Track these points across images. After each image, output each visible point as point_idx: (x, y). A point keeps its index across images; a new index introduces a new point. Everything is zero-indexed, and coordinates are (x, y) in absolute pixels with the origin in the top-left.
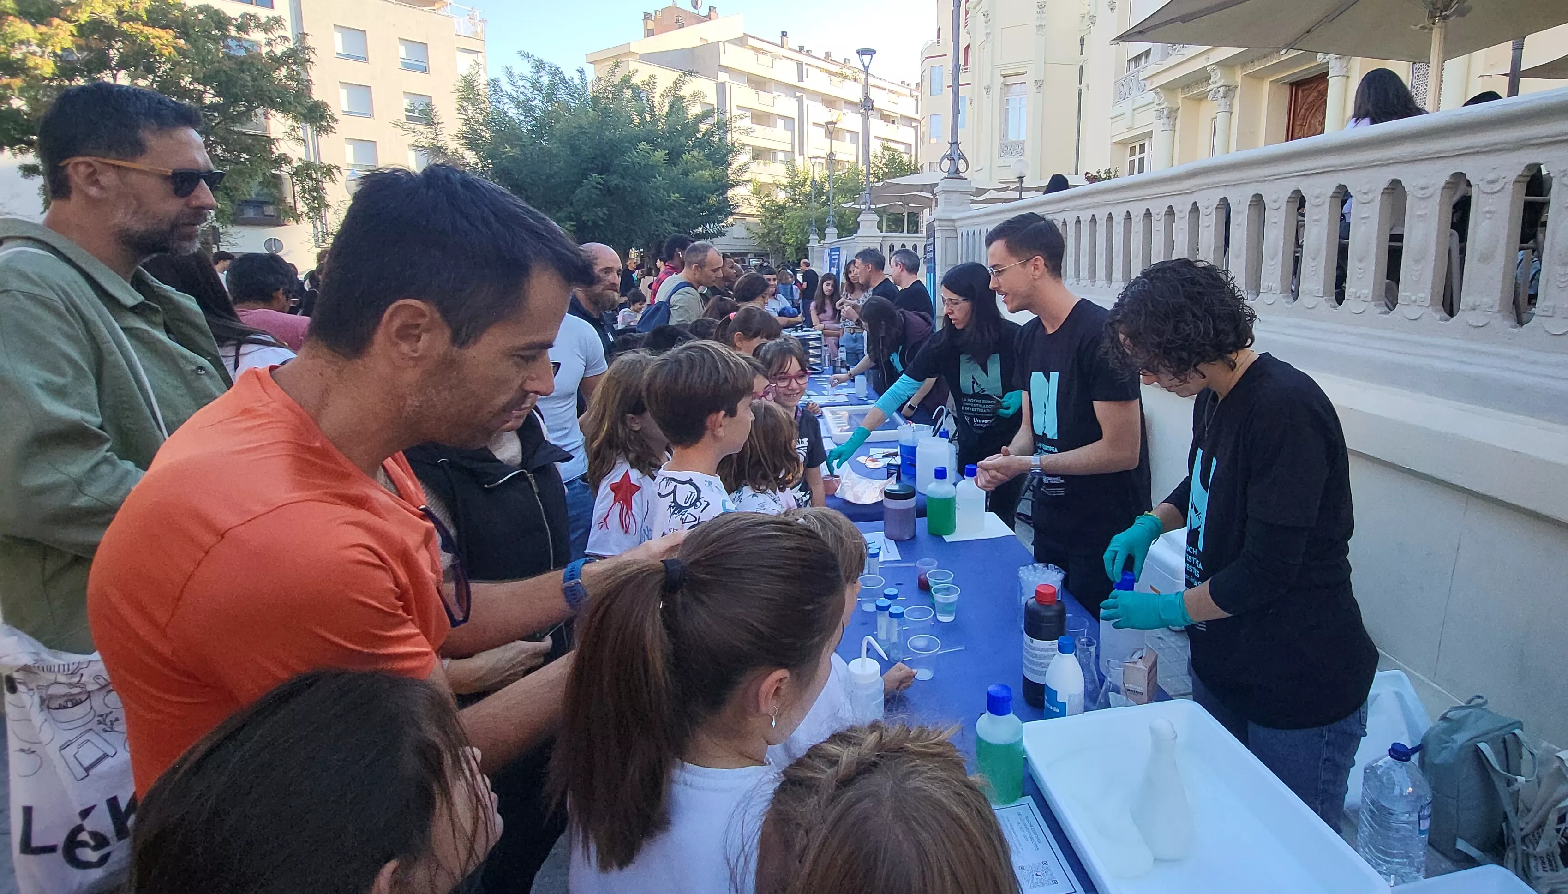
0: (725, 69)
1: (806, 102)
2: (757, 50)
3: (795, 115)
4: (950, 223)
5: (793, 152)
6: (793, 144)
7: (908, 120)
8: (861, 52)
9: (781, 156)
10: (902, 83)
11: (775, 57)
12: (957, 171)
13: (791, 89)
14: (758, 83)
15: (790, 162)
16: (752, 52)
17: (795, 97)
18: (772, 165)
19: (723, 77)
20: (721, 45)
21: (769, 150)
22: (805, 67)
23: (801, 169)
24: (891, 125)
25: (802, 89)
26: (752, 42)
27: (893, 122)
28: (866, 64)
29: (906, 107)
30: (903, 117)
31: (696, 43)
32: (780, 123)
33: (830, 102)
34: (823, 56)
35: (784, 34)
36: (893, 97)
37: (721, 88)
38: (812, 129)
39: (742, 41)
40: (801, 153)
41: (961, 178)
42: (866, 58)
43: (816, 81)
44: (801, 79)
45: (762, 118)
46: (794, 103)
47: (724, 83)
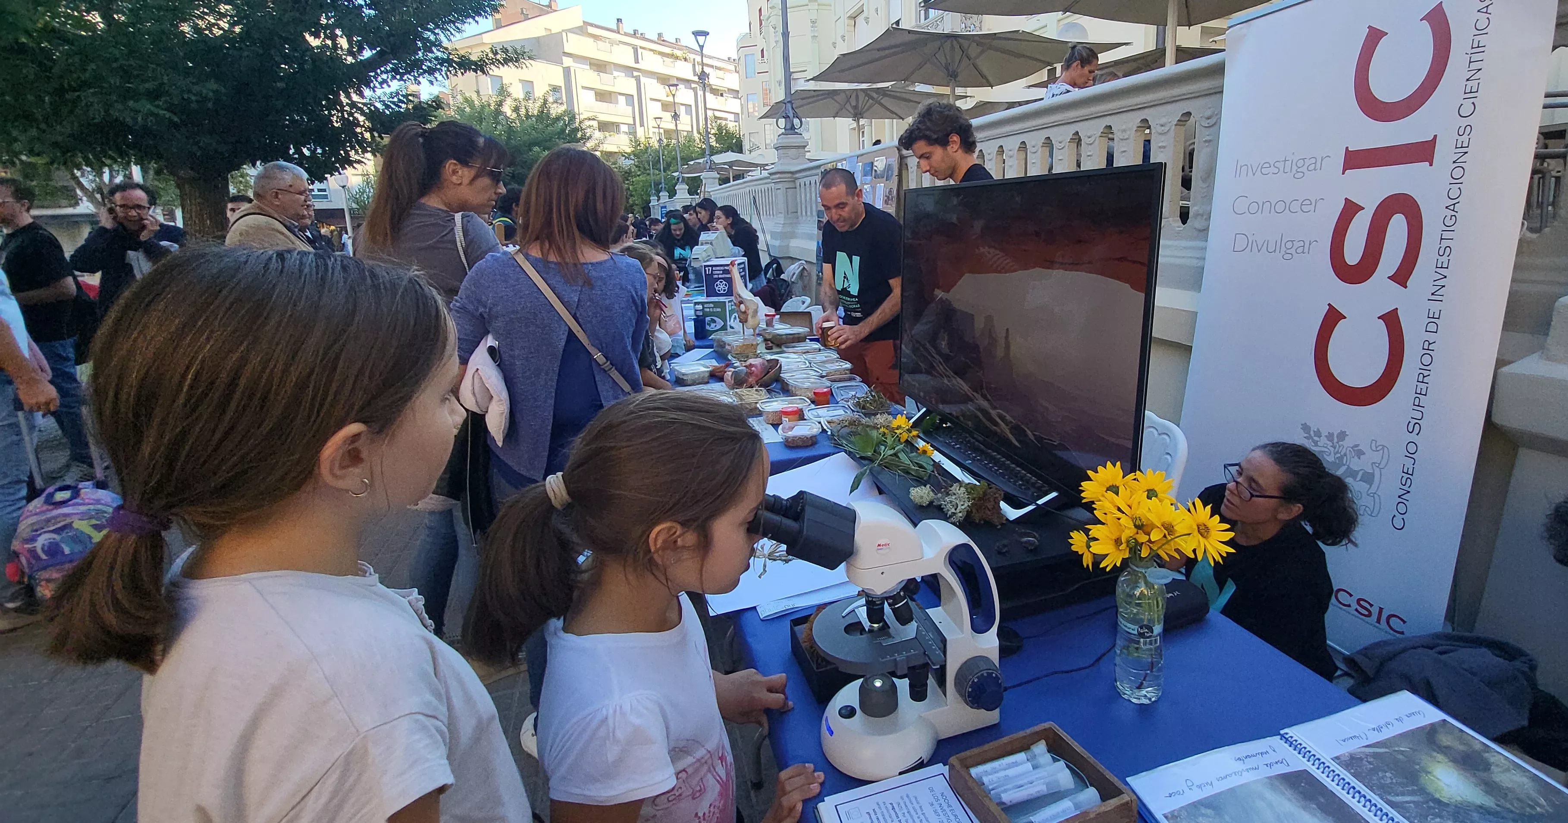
0: (569, 55)
1: (643, 80)
2: (596, 37)
3: (634, 92)
4: (790, 175)
5: (635, 124)
6: (634, 118)
7: (735, 93)
8: (697, 34)
9: (624, 128)
10: (729, 59)
11: (612, 43)
12: (793, 127)
13: (629, 70)
14: (600, 66)
15: (633, 132)
16: (592, 40)
17: (633, 77)
18: (616, 136)
19: (567, 62)
20: (564, 34)
21: (613, 123)
22: (640, 51)
23: (642, 140)
24: (720, 98)
25: (638, 70)
26: (591, 30)
27: (722, 95)
28: (701, 44)
29: (732, 81)
30: (731, 91)
31: (541, 33)
32: (622, 99)
33: (665, 80)
34: (655, 38)
35: (619, 20)
36: (720, 73)
37: (567, 71)
38: (650, 103)
39: (582, 30)
40: (642, 125)
41: (797, 133)
42: (701, 39)
43: (651, 62)
44: (637, 61)
45: (603, 96)
46: (633, 82)
47: (569, 68)
